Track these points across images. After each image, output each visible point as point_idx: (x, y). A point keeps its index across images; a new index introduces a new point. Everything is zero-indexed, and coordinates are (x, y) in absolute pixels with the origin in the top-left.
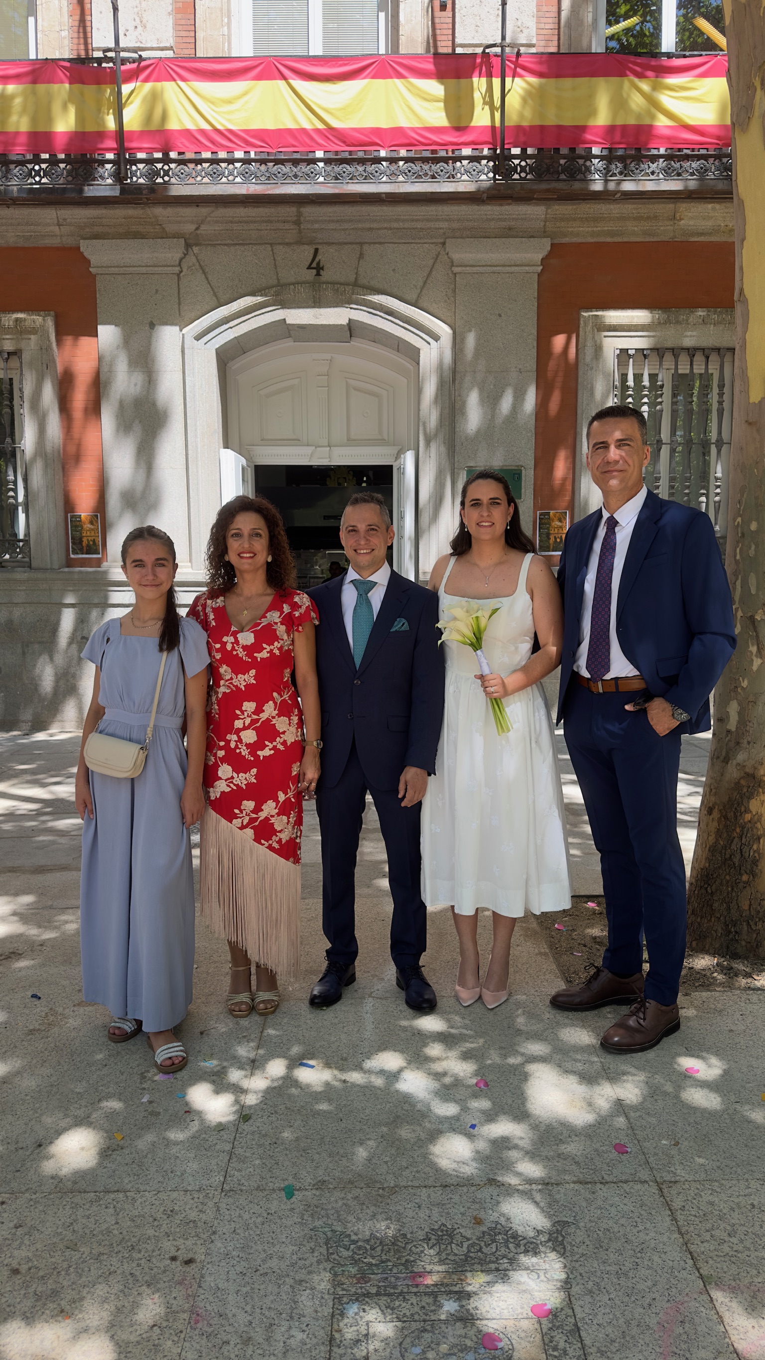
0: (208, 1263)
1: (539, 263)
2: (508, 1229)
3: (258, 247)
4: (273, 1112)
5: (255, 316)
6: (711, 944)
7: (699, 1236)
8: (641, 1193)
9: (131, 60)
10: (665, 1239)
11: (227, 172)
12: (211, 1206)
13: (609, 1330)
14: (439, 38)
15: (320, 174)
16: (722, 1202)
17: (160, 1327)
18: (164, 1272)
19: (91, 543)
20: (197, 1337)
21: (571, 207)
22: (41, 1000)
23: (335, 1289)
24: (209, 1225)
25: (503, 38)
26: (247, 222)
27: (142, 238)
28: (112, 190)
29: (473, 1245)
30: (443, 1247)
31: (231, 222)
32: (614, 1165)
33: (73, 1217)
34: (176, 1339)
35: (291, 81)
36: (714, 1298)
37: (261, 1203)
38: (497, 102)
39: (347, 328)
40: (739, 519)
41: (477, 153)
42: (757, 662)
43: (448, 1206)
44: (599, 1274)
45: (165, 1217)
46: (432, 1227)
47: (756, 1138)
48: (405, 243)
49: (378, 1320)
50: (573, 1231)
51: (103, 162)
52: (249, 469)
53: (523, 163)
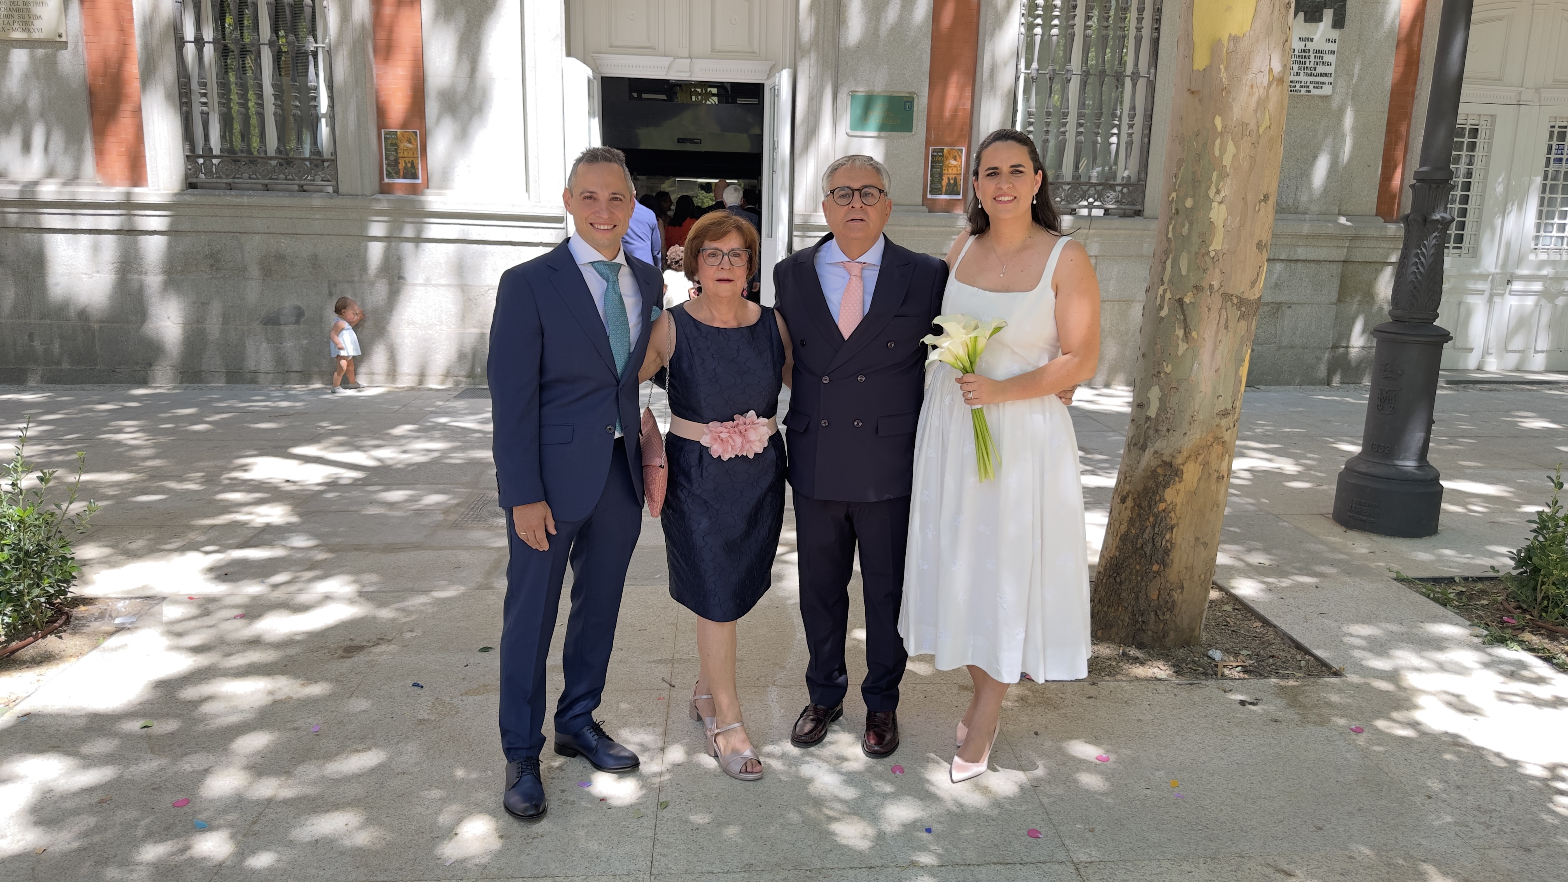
4: (690, 799)
6: (1117, 634)
8: (1059, 873)
19: (409, 165)
22: (424, 689)
32: (1032, 847)
42: (1183, 347)
47: (1166, 822)
52: (596, 81)
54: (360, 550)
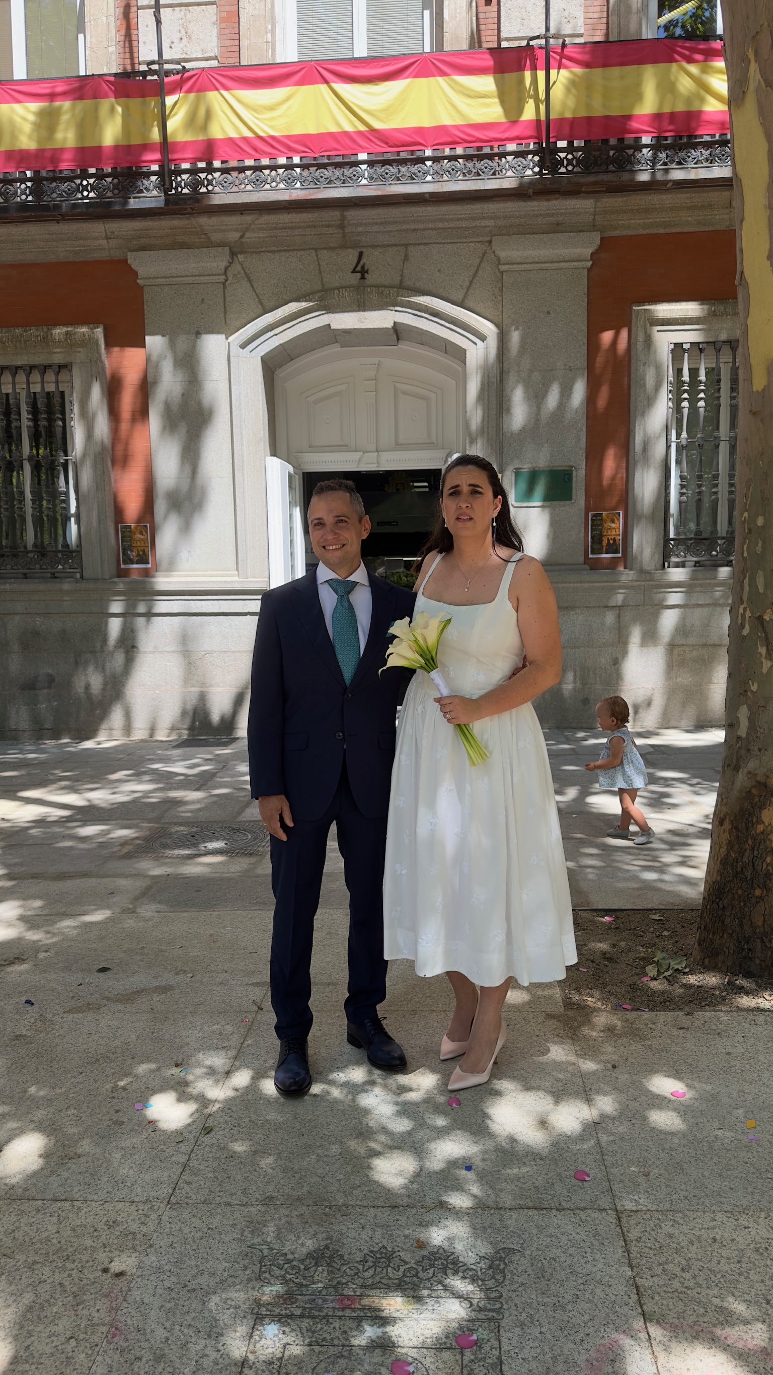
0: (138, 1277)
1: (589, 258)
2: (449, 1254)
3: (303, 253)
4: (236, 1125)
5: (300, 322)
6: (724, 962)
7: (650, 1269)
8: (597, 1222)
9: (175, 72)
10: (613, 1271)
11: (269, 179)
12: (153, 1218)
13: (534, 1365)
14: (483, 33)
15: (363, 176)
16: (682, 1235)
17: (76, 1340)
18: (94, 1283)
19: (141, 553)
20: (111, 1351)
21: (621, 199)
22: (34, 1006)
23: (259, 1309)
24: (148, 1238)
25: (547, 29)
26: (291, 228)
27: (188, 248)
28: (157, 201)
29: (409, 1269)
30: (379, 1270)
31: (276, 229)
32: (574, 1190)
33: (17, 1224)
34: (90, 1352)
35: (333, 85)
36: (653, 1336)
37: (204, 1217)
38: (542, 95)
39: (392, 331)
40: (746, 514)
41: (522, 148)
42: (766, 665)
43: (392, 1228)
44: (535, 1305)
45: (106, 1228)
46: (372, 1249)
47: (732, 1168)
48: (451, 243)
49: (296, 1343)
50: (517, 1258)
51: (149, 174)
52: (297, 476)
53: (570, 157)
54: (36, 878)
